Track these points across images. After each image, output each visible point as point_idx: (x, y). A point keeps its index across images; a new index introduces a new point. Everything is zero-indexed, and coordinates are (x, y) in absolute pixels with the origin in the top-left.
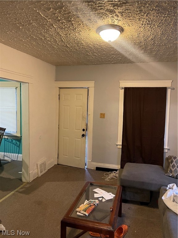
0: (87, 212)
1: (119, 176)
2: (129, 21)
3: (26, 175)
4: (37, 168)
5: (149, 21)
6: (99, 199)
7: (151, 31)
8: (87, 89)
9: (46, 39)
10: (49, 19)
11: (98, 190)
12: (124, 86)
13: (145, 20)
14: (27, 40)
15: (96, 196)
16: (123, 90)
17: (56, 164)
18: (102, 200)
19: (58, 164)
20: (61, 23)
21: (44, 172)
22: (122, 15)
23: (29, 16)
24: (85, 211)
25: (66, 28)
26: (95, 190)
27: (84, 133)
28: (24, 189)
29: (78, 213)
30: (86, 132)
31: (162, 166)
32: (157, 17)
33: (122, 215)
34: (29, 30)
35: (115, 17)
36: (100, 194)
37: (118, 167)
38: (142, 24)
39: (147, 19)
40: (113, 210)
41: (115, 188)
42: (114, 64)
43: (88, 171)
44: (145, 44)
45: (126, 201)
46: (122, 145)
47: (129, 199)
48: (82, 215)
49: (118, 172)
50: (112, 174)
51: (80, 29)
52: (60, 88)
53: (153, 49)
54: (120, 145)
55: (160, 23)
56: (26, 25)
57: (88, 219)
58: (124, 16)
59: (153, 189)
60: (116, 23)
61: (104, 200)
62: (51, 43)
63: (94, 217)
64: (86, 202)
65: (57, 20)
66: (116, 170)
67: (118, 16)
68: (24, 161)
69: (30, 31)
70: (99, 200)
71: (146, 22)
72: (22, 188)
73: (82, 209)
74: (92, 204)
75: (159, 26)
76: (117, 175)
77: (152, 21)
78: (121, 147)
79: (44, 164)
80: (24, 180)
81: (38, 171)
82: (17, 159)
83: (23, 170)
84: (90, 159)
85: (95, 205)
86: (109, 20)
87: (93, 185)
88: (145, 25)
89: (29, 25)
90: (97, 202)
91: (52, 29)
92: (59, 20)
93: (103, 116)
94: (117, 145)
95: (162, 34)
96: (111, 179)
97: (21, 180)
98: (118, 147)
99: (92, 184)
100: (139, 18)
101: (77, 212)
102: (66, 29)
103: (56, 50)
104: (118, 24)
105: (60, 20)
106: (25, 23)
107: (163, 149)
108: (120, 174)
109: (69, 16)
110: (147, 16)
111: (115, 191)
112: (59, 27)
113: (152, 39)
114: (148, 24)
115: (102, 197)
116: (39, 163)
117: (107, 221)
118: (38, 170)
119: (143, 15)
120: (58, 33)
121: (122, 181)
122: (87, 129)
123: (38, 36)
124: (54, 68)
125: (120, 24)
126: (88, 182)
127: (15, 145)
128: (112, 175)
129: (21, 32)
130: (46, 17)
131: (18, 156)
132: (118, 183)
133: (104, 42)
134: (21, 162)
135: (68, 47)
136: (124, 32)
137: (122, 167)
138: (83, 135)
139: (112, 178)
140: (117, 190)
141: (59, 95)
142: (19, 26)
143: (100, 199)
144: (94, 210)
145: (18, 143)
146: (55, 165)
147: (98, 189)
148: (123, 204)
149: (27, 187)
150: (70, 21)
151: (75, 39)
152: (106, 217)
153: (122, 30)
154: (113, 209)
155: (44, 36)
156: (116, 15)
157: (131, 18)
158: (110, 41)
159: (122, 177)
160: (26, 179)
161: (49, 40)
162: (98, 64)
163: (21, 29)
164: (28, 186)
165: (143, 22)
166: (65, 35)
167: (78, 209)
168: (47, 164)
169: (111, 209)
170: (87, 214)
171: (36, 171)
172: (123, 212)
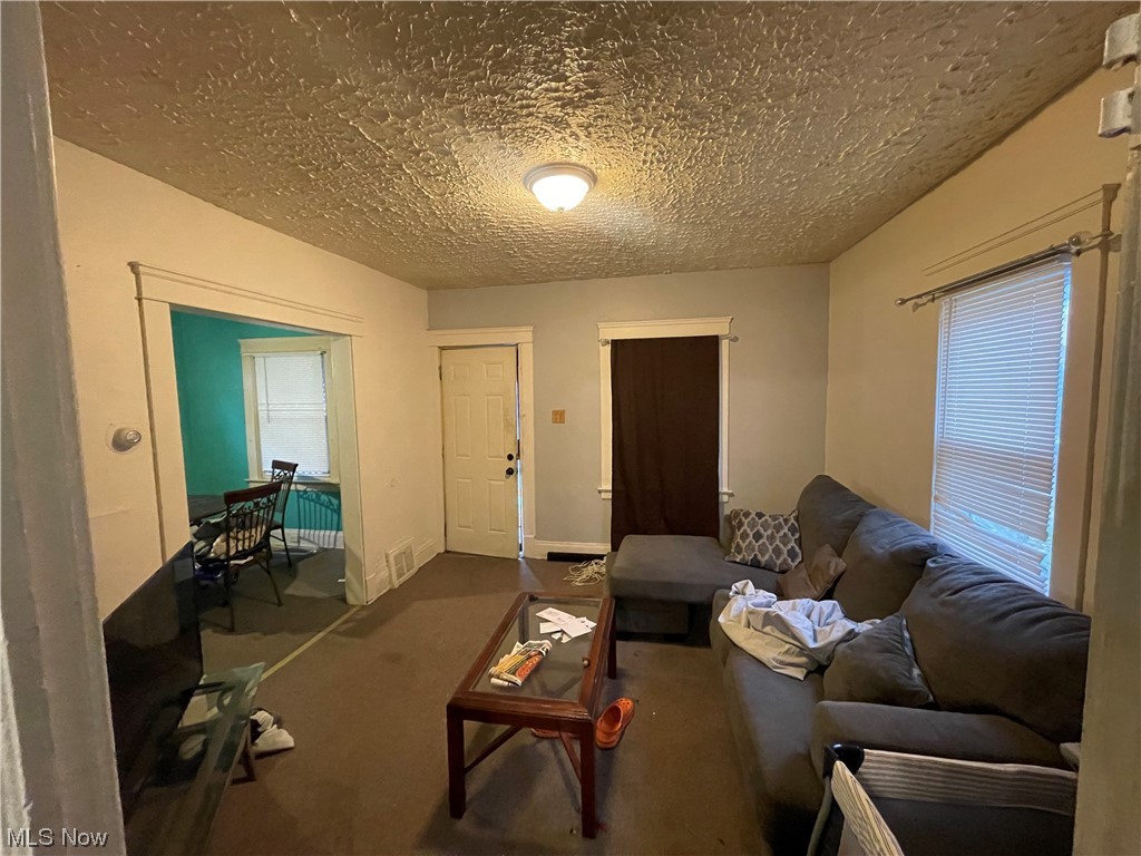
0: (520, 675)
1: (608, 571)
2: (607, 151)
3: (355, 585)
4: (388, 565)
5: (661, 153)
6: (553, 636)
7: (670, 181)
8: (514, 348)
9: (387, 209)
10: (389, 148)
11: (550, 613)
12: (610, 338)
13: (651, 149)
14: (338, 216)
15: (544, 628)
16: (609, 348)
17: (443, 551)
18: (561, 639)
19: (447, 552)
20: (423, 159)
21: (407, 576)
22: (589, 135)
23: (330, 139)
24: (514, 674)
25: (439, 175)
26: (542, 614)
27: (511, 464)
28: (351, 625)
29: (494, 680)
30: (516, 463)
31: (717, 537)
32: (681, 138)
33: (618, 672)
34: (336, 185)
35: (570, 140)
36: (556, 624)
37: (604, 547)
38: (645, 162)
39: (655, 147)
40: (589, 665)
41: (596, 604)
42: (581, 279)
43: (527, 563)
44: (655, 220)
45: (628, 636)
46: (614, 491)
47: (633, 629)
48: (506, 683)
49: (604, 561)
50: (589, 568)
51: (478, 176)
52: (442, 348)
53: (677, 233)
54: (606, 491)
55: (690, 159)
56: (325, 168)
57: (522, 695)
58: (595, 136)
59: (695, 597)
60: (574, 159)
61: (565, 639)
62: (404, 221)
63: (543, 686)
64: (518, 647)
65: (411, 152)
66: (601, 557)
67: (577, 138)
68: (350, 550)
69: (341, 189)
70: (552, 640)
71: (654, 154)
72: (346, 622)
73: (506, 669)
74: (533, 653)
75: (689, 167)
76: (604, 570)
77: (668, 151)
78: (610, 496)
79: (406, 554)
80: (351, 599)
81: (390, 575)
82: (335, 545)
83: (348, 573)
84: (531, 533)
85: (540, 653)
86: (553, 149)
87: (536, 599)
88: (652, 163)
89: (334, 169)
90: (547, 644)
91: (401, 179)
92: (417, 153)
93: (559, 416)
94: (600, 492)
95: (699, 190)
96: (587, 581)
97: (344, 599)
98: (604, 495)
99: (533, 599)
100: (635, 144)
101: (491, 676)
102: (440, 178)
103: (422, 243)
104: (581, 162)
105: (420, 151)
106: (323, 161)
107: (717, 493)
108: (609, 566)
109: (444, 138)
110: (654, 136)
111: (597, 612)
112: (420, 173)
113: (674, 206)
114: (659, 161)
115: (563, 632)
116: (393, 552)
117: (573, 695)
118: (390, 571)
119: (644, 135)
120: (419, 189)
121: (614, 583)
122: (519, 454)
123: (365, 201)
124: (423, 295)
125: (584, 161)
126: (525, 594)
127: (327, 507)
128: (592, 569)
129: (314, 190)
130: (378, 141)
131: (336, 536)
132: (606, 592)
133: (547, 214)
134: (343, 551)
135: (452, 231)
136: (599, 185)
137: (615, 547)
138: (510, 472)
139: (591, 579)
140: (602, 610)
141: (440, 367)
142: (308, 171)
143: (556, 636)
144: (537, 669)
145: (335, 501)
146: (438, 554)
147: (550, 609)
148: (619, 644)
149: (358, 617)
150: (448, 153)
151: (469, 206)
152: (573, 685)
153: (593, 178)
154: (589, 662)
155: (383, 202)
156: (573, 134)
157: (614, 142)
158: (562, 209)
159: (615, 574)
160: (357, 598)
161: (396, 213)
162: (540, 282)
163: (315, 180)
164: (364, 613)
165: (645, 155)
166: (439, 195)
167: (493, 670)
168: (415, 554)
169: (586, 662)
170: (519, 682)
171: (384, 574)
172: (619, 665)
